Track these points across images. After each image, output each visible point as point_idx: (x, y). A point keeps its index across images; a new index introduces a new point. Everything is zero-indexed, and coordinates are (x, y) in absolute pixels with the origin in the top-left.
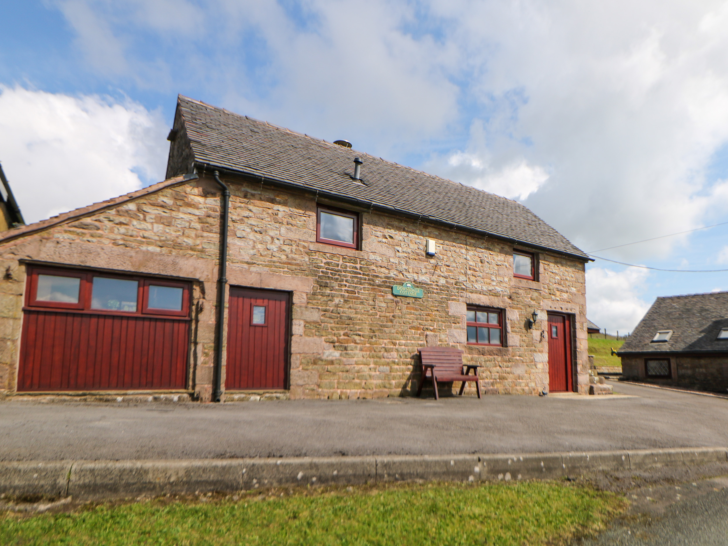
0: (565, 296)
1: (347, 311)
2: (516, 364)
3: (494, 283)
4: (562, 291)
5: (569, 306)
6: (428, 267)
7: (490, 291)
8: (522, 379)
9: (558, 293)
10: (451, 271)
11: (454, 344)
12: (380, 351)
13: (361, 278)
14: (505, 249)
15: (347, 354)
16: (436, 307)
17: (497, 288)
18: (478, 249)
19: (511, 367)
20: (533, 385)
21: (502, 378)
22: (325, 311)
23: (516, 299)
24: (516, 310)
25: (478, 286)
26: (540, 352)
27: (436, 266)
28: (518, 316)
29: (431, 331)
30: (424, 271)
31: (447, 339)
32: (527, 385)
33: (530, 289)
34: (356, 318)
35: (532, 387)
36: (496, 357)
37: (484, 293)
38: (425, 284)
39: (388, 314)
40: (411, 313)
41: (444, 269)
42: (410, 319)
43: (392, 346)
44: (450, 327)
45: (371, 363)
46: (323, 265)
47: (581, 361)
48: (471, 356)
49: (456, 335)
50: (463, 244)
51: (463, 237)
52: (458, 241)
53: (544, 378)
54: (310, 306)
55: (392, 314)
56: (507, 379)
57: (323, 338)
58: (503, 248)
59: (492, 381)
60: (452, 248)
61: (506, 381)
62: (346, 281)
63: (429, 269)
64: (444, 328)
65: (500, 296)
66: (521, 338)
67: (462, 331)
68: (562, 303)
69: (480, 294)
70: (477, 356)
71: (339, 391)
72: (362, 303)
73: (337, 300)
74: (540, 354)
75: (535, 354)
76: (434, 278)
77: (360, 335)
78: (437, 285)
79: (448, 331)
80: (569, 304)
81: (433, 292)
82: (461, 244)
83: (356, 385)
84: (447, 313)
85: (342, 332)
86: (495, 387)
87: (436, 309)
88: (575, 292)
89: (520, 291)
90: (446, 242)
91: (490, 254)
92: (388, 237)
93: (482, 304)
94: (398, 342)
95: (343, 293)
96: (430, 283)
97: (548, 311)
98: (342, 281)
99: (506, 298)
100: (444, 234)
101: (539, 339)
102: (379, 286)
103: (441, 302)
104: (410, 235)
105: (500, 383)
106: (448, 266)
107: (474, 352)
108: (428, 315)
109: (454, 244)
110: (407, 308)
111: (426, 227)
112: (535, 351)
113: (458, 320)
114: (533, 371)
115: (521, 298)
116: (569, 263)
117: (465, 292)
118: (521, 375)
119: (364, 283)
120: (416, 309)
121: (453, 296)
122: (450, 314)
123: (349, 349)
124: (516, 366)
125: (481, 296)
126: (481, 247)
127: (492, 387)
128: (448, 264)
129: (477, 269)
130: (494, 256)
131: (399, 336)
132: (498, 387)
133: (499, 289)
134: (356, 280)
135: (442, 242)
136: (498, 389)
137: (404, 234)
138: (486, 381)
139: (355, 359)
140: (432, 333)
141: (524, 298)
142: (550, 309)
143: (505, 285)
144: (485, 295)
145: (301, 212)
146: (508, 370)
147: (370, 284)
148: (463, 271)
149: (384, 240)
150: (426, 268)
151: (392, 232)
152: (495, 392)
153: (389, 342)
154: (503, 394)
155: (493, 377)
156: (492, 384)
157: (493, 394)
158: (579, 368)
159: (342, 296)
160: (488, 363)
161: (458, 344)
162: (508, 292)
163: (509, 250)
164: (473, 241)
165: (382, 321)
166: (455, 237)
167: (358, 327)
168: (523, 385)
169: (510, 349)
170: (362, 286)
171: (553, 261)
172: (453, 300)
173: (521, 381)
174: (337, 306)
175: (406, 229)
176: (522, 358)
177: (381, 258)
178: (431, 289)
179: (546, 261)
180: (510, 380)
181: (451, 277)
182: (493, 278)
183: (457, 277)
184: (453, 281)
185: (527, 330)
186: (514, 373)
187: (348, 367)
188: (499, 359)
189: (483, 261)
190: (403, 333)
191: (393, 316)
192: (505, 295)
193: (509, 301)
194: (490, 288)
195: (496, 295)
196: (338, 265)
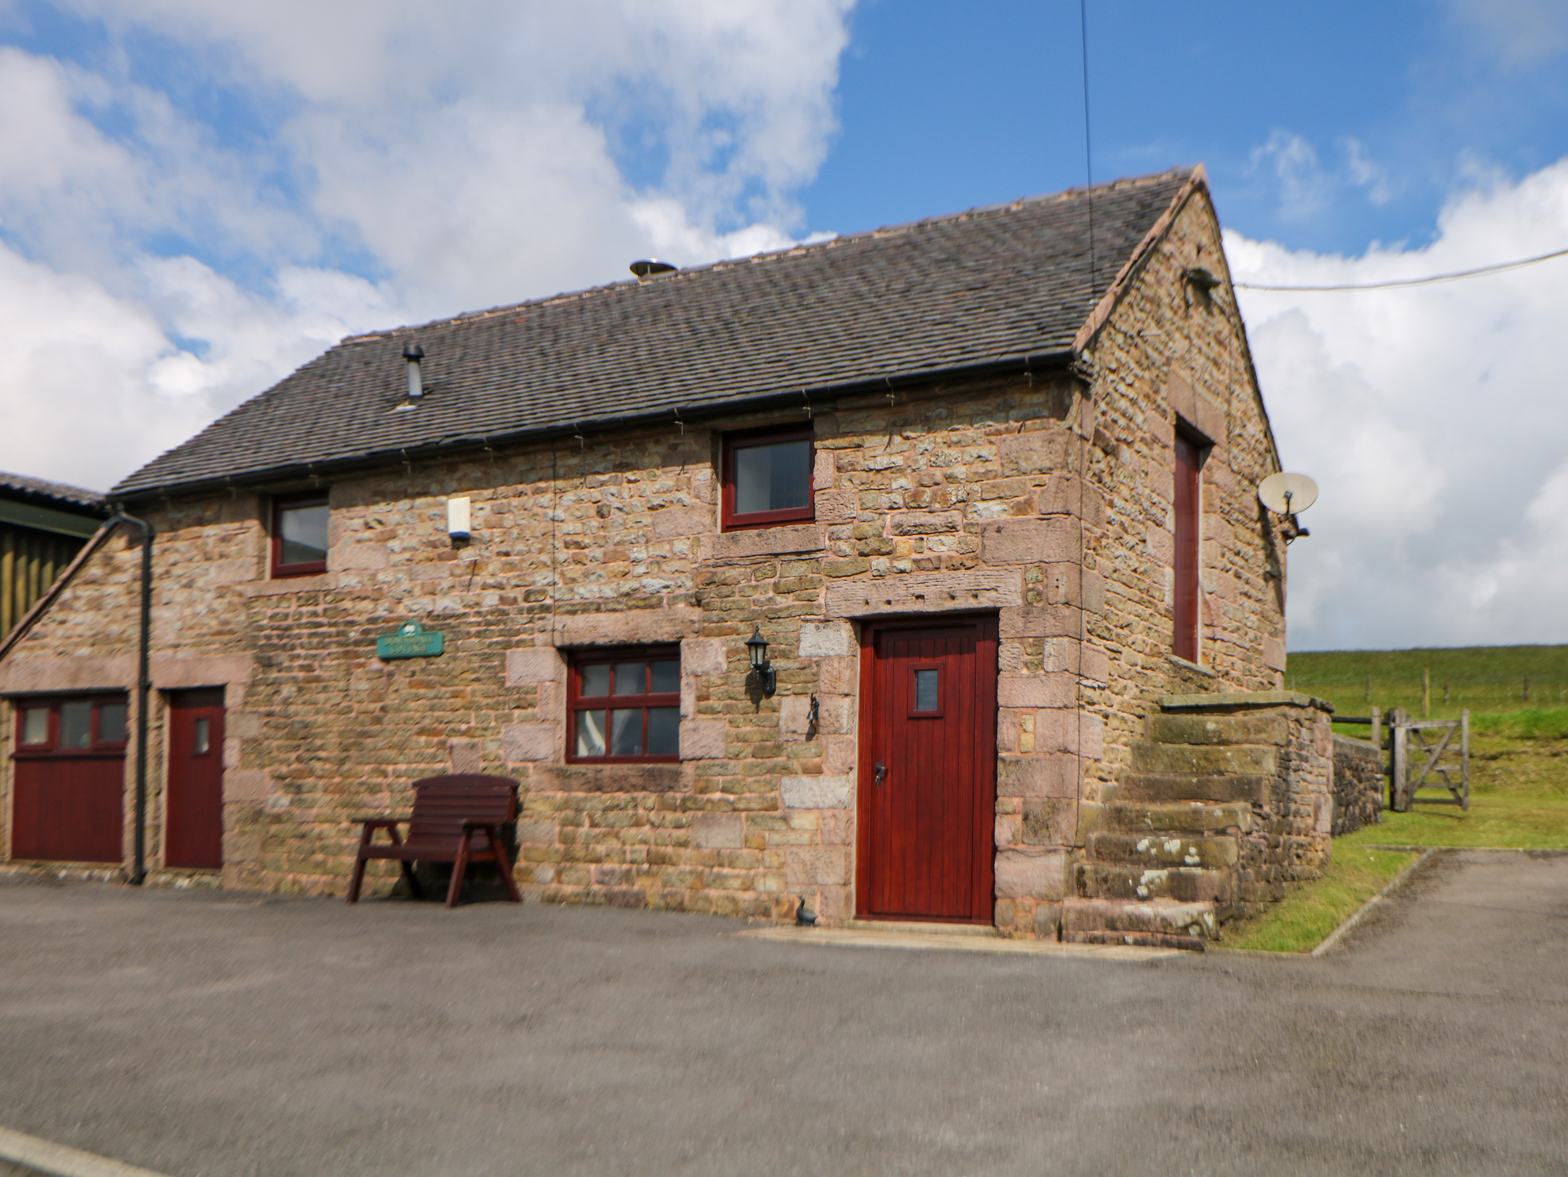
0: (944, 546)
1: (300, 711)
2: (708, 815)
3: (641, 569)
4: (920, 531)
5: (964, 580)
6: (457, 571)
7: (627, 595)
8: (731, 865)
9: (904, 544)
10: (512, 566)
11: (518, 765)
12: (357, 793)
13: (323, 635)
14: (681, 448)
15: (301, 801)
16: (475, 671)
17: (646, 581)
18: (590, 478)
19: (689, 825)
20: (771, 884)
21: (658, 860)
22: (269, 714)
23: (717, 603)
24: (716, 641)
25: (587, 591)
26: (807, 771)
27: (475, 566)
28: (721, 659)
29: (464, 733)
30: (445, 584)
31: (501, 752)
32: (748, 886)
33: (776, 555)
34: (315, 722)
35: (769, 893)
36: (640, 795)
37: (611, 606)
38: (451, 617)
39: (372, 706)
40: (418, 698)
41: (495, 565)
42: (416, 711)
43: (379, 780)
44: (507, 719)
45: (343, 818)
46: (265, 622)
47: (1016, 802)
48: (566, 794)
49: (521, 739)
50: (547, 479)
51: (544, 459)
52: (532, 476)
53: (820, 864)
54: (248, 709)
55: (379, 705)
56: (673, 864)
57: (267, 770)
58: (674, 447)
59: (625, 867)
60: (515, 502)
61: (671, 869)
62: (302, 646)
63: (461, 576)
64: (493, 724)
65: (659, 605)
66: (733, 731)
67: (537, 727)
68: (922, 576)
69: (598, 610)
70: (581, 794)
71: (290, 877)
72: (325, 689)
73: (287, 690)
74: (806, 779)
75: (786, 780)
76: (471, 597)
77: (319, 759)
78: (478, 613)
79: (503, 730)
80: (961, 573)
81: (469, 635)
82: (540, 480)
83: (318, 865)
84: (501, 682)
85: (293, 756)
86: (636, 888)
87: (474, 676)
88: (1005, 517)
89: (731, 573)
90: (502, 489)
91: (630, 481)
92: (374, 524)
93: (601, 641)
94: (390, 768)
95: (294, 674)
96: (463, 610)
97: (854, 621)
98: (293, 648)
99: (681, 605)
100: (496, 471)
101: (804, 726)
102: (357, 643)
103: (487, 657)
104: (420, 501)
105: (648, 873)
106: (507, 554)
107: (575, 783)
108: (455, 695)
109: (521, 487)
110: (411, 685)
111: (452, 468)
112: (786, 770)
113: (530, 697)
114: (776, 838)
115: (737, 597)
116: (966, 408)
117: (549, 616)
118: (725, 852)
119: (330, 643)
120: (429, 685)
121: (518, 632)
122: (508, 684)
123: (305, 789)
124: (707, 822)
125: (602, 617)
126: (597, 469)
127: (624, 887)
128: (504, 548)
129: (587, 541)
130: (640, 485)
131: (392, 754)
132: (648, 887)
133: (653, 583)
134: (315, 640)
135: (488, 493)
136: (644, 893)
137: (404, 504)
138: (607, 866)
139: (314, 811)
140: (464, 740)
141: (749, 592)
142: (860, 611)
143: (677, 565)
144: (614, 610)
145: (237, 525)
146: (681, 834)
147: (340, 644)
148: (544, 558)
149: (367, 534)
150: (452, 575)
151: (380, 510)
152: (632, 901)
153: (373, 771)
154: (658, 909)
155: (628, 857)
156: (627, 876)
157: (627, 905)
158: (1005, 830)
159: (294, 680)
160: (611, 815)
161: (530, 765)
162: (689, 585)
163: (695, 447)
164: (574, 461)
165: (362, 724)
166: (523, 468)
167: (319, 742)
168: (737, 883)
169: (688, 769)
170: (326, 652)
171: (882, 423)
172: (519, 644)
173: (726, 871)
174: (286, 702)
175: (410, 490)
176: (732, 797)
177: (358, 579)
178: (464, 628)
179: (844, 435)
180: (688, 868)
181: (513, 582)
182: (638, 552)
183: (529, 579)
184: (518, 593)
185: (756, 701)
186: (698, 847)
187: (305, 828)
188: (652, 799)
189: (605, 510)
190: (401, 747)
191: (383, 709)
192: (675, 598)
193: (696, 614)
194: (626, 587)
195: (650, 603)
196: (286, 616)
